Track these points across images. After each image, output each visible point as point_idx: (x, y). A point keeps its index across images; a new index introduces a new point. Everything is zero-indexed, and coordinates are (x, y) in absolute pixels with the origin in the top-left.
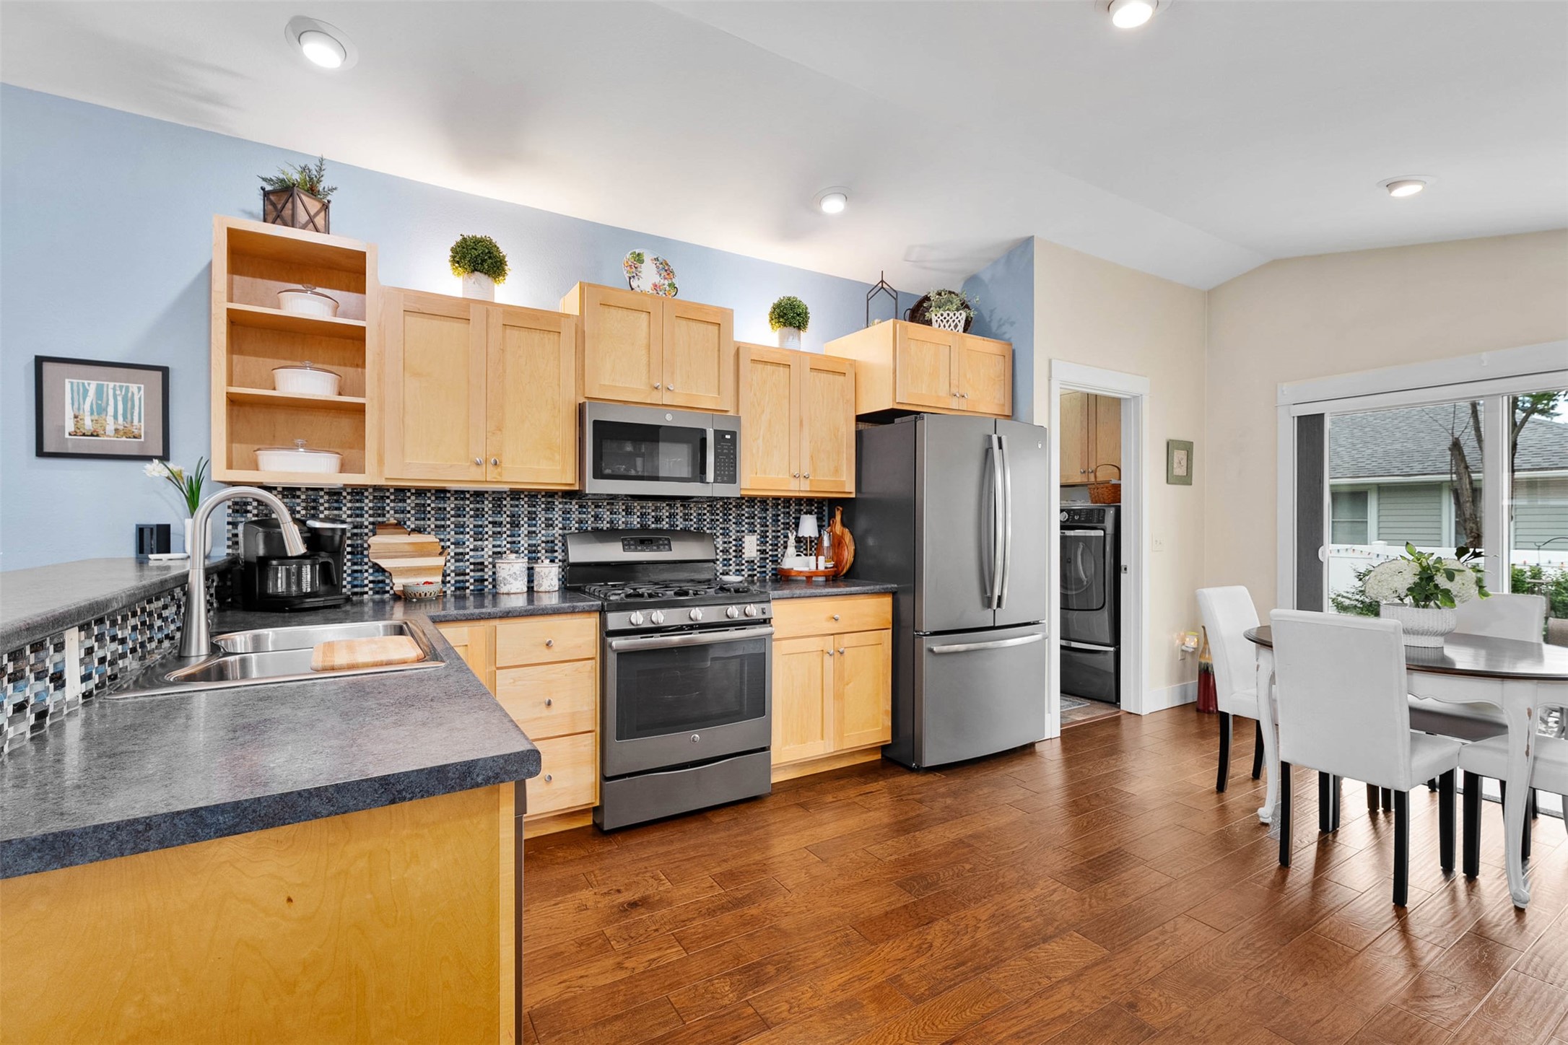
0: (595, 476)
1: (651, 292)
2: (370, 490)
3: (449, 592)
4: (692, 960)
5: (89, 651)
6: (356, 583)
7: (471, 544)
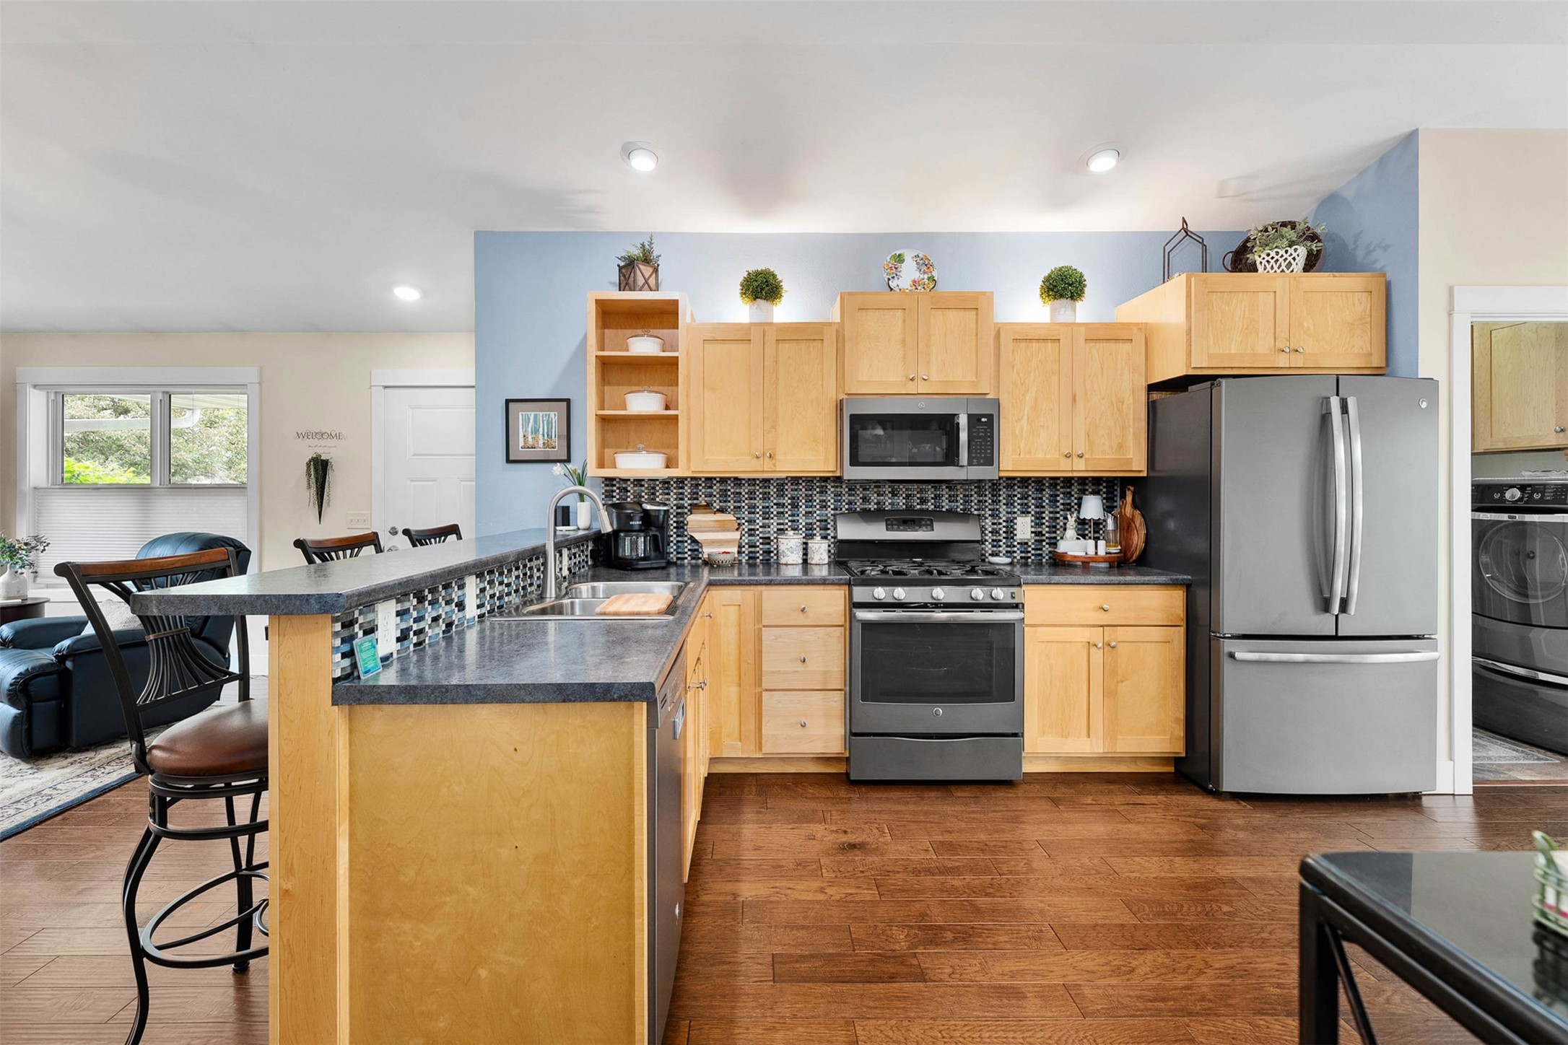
0: (852, 464)
1: (910, 288)
2: (689, 480)
3: (744, 561)
4: (881, 904)
5: (483, 590)
6: (680, 550)
7: (760, 522)
